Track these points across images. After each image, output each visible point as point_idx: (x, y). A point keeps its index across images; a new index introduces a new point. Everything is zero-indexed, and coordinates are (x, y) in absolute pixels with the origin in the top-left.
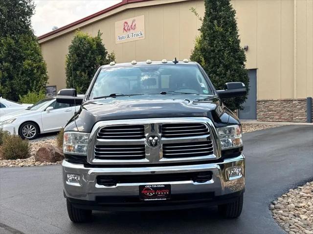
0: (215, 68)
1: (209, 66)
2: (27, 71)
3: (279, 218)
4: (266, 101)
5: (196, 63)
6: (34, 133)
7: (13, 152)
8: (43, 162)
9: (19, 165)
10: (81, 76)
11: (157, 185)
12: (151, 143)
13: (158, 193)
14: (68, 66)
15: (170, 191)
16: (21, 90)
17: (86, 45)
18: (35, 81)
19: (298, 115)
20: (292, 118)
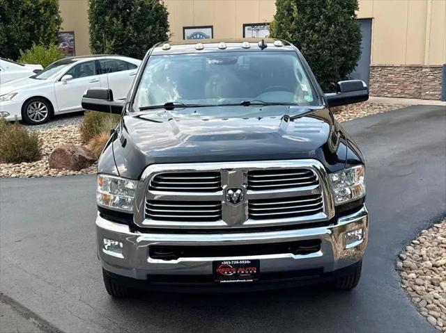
0: (313, 22)
1: (303, 18)
2: (30, 10)
3: (410, 289)
4: (383, 67)
5: (292, 47)
6: (44, 114)
7: (15, 151)
8: (60, 169)
9: (26, 174)
10: (112, 23)
11: (239, 261)
12: (231, 199)
13: (240, 272)
14: (92, 7)
15: (258, 269)
16: (22, 40)
18: (42, 26)
19: (429, 90)
20: (421, 93)
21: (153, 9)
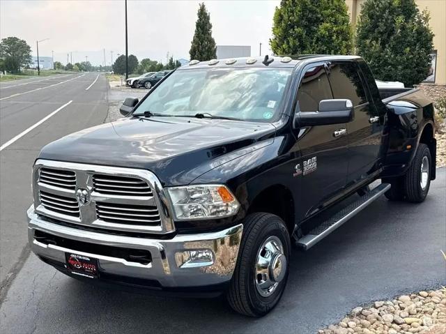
11: (82, 256)
12: (80, 198)
13: (85, 267)
15: (97, 268)
17: (383, 2)
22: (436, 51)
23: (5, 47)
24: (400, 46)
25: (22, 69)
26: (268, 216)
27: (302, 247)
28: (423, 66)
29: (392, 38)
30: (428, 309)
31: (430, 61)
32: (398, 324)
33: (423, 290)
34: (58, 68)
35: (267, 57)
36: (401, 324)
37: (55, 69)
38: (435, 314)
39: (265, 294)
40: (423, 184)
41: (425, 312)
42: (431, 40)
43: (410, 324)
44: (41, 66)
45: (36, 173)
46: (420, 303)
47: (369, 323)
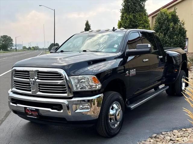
11: (32, 108)
13: (33, 113)
15: (38, 113)
17: (164, 17)
21: (178, 29)
22: (188, 38)
23: (2, 39)
24: (172, 35)
25: (9, 49)
26: (114, 93)
27: (130, 109)
28: (182, 44)
29: (169, 32)
30: (185, 135)
31: (185, 42)
32: (173, 141)
33: (183, 128)
34: (25, 49)
35: (114, 28)
36: (174, 141)
37: (23, 49)
38: (189, 137)
39: (113, 127)
40: (183, 88)
41: (184, 137)
42: (185, 33)
43: (178, 141)
44: (17, 48)
45: (12, 73)
46: (182, 133)
47: (159, 140)
